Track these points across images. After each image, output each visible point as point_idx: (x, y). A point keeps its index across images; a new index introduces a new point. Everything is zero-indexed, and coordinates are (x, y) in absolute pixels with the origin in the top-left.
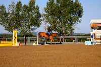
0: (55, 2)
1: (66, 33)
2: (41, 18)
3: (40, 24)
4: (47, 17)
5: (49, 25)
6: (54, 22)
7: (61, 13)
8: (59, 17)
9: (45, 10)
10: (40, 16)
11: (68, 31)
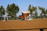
0: (10, 6)
1: (14, 17)
2: (5, 12)
3: (5, 14)
4: (7, 12)
5: (8, 14)
6: (10, 13)
7: (12, 10)
8: (11, 11)
9: (6, 9)
10: (5, 11)
11: (15, 16)
